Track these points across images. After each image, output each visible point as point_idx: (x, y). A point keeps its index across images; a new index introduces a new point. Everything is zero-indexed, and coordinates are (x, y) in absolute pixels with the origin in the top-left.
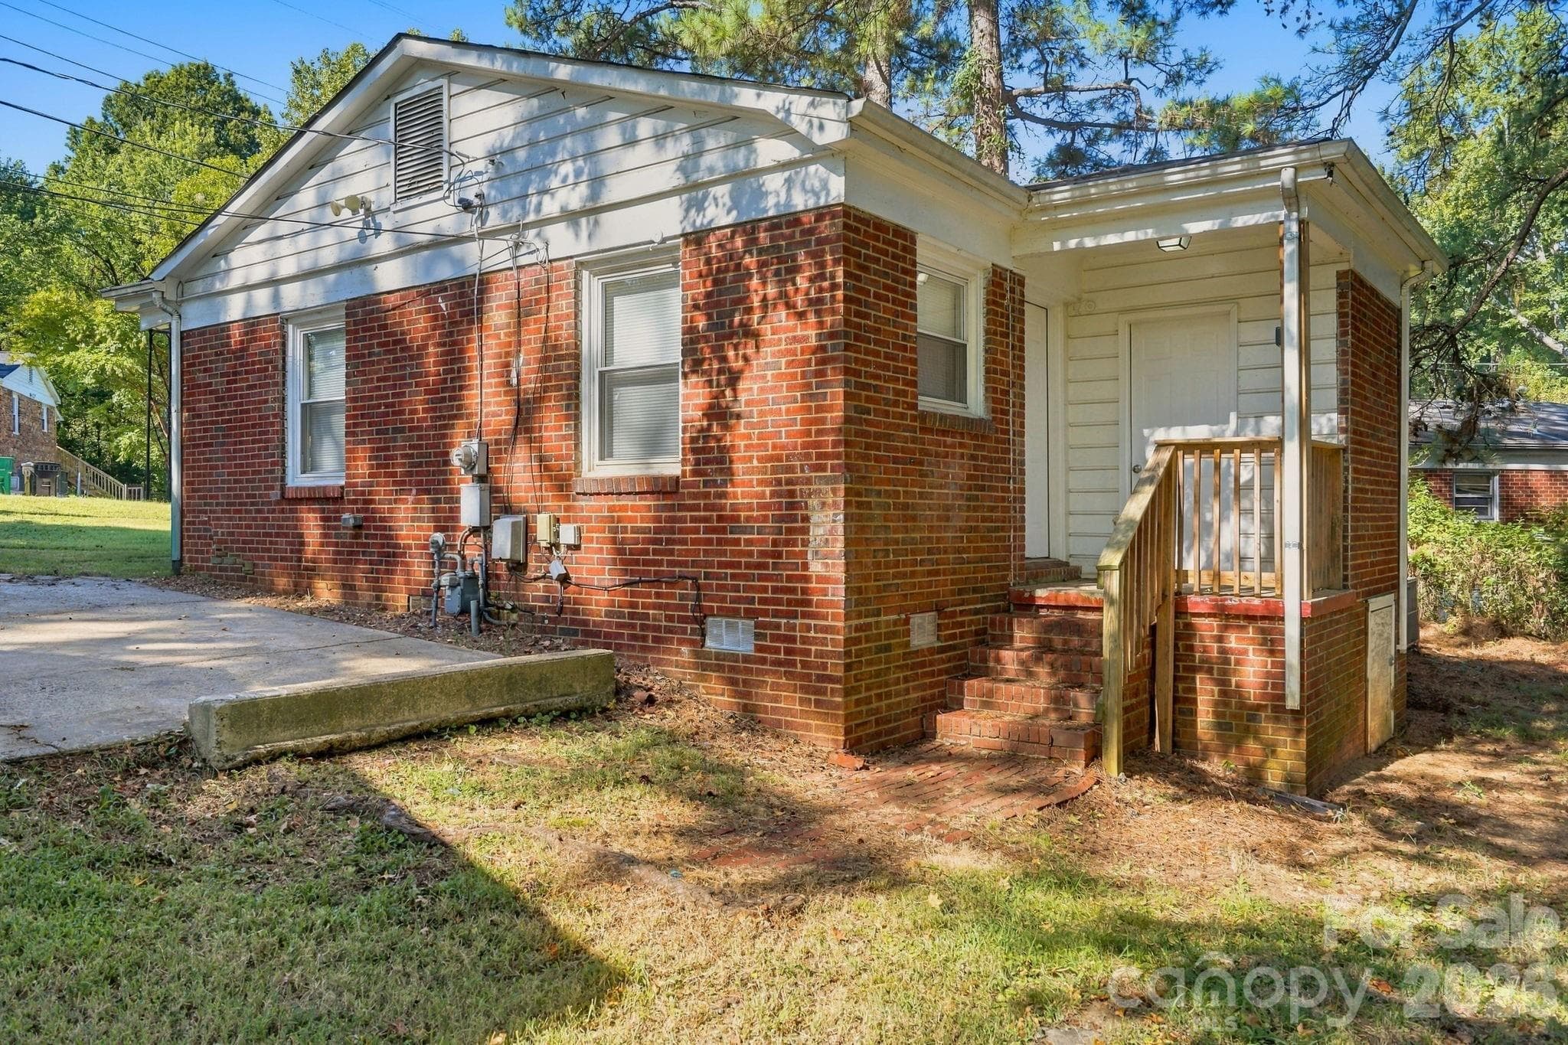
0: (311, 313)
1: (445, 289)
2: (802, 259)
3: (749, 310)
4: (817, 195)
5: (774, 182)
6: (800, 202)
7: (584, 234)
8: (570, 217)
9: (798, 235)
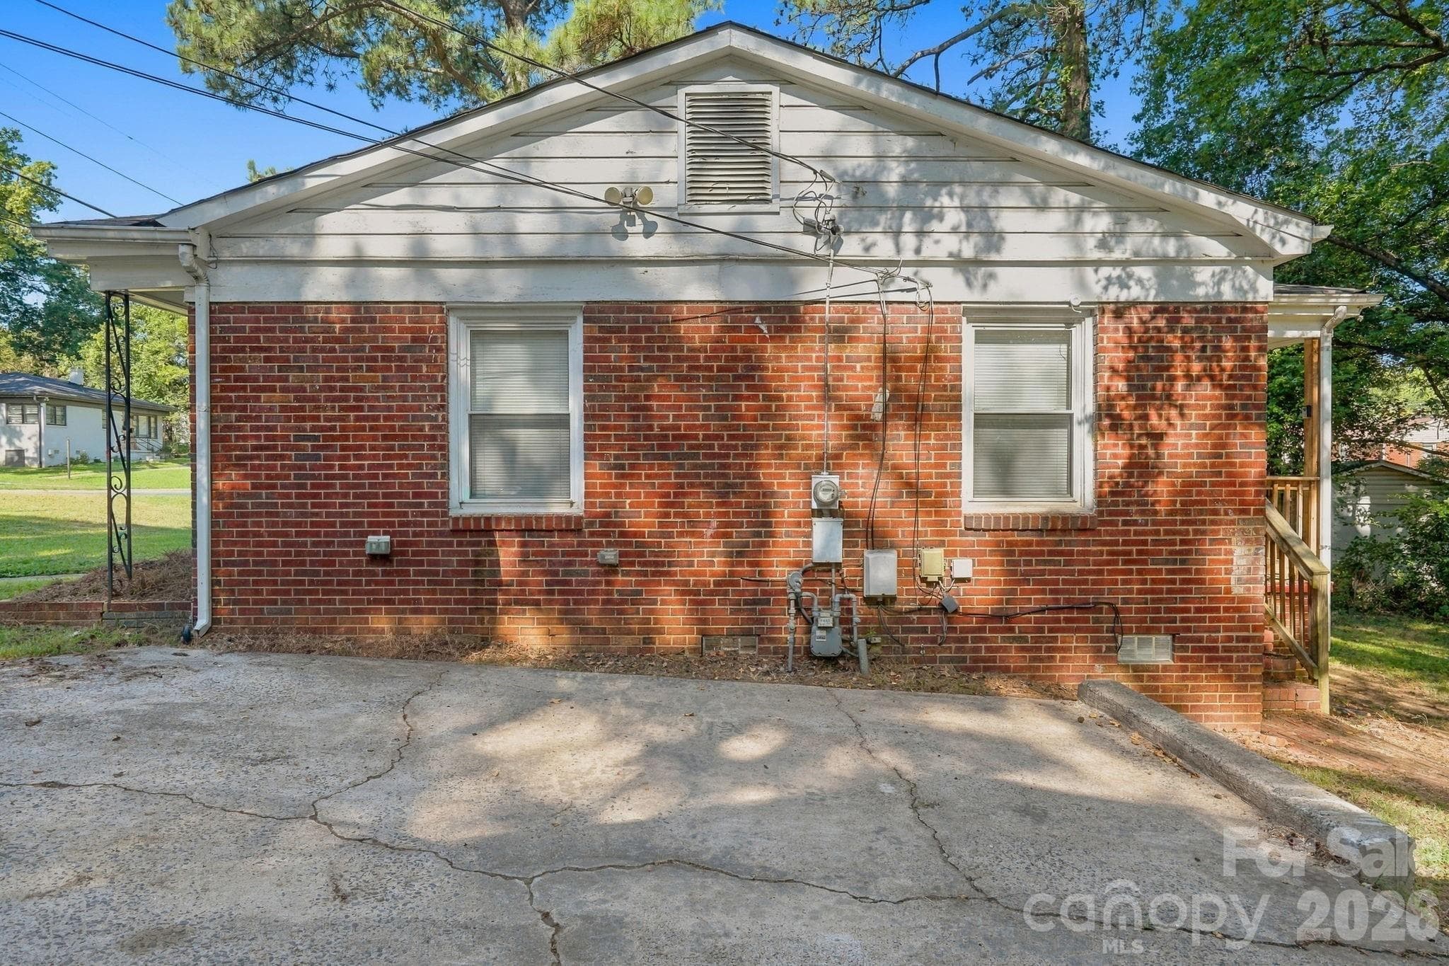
0: (501, 309)
1: (768, 310)
2: (1228, 343)
3: (1172, 379)
4: (1246, 292)
5: (1204, 274)
6: (1228, 294)
7: (978, 283)
8: (959, 263)
9: (1224, 321)
